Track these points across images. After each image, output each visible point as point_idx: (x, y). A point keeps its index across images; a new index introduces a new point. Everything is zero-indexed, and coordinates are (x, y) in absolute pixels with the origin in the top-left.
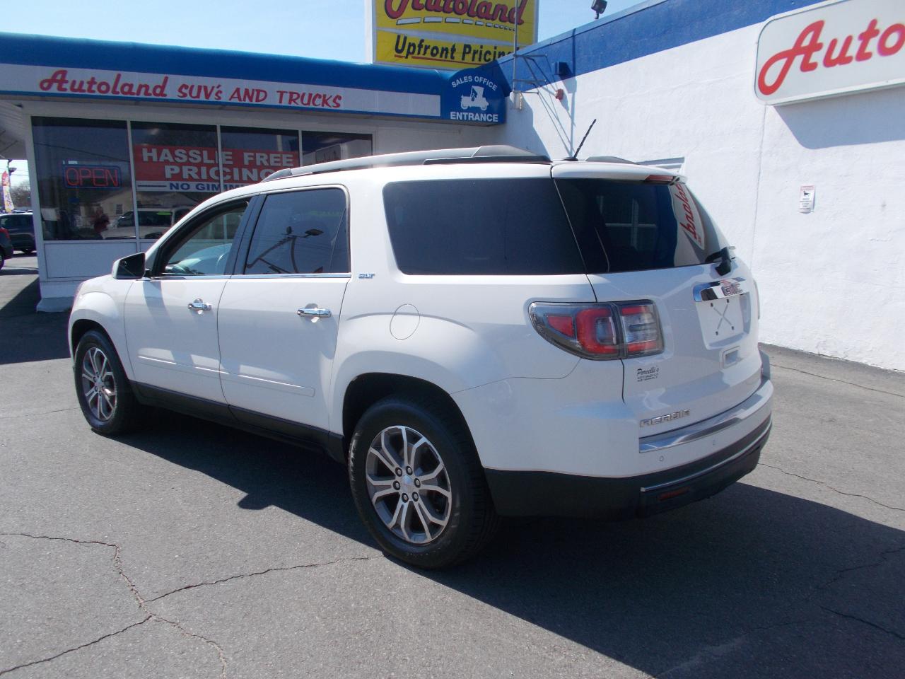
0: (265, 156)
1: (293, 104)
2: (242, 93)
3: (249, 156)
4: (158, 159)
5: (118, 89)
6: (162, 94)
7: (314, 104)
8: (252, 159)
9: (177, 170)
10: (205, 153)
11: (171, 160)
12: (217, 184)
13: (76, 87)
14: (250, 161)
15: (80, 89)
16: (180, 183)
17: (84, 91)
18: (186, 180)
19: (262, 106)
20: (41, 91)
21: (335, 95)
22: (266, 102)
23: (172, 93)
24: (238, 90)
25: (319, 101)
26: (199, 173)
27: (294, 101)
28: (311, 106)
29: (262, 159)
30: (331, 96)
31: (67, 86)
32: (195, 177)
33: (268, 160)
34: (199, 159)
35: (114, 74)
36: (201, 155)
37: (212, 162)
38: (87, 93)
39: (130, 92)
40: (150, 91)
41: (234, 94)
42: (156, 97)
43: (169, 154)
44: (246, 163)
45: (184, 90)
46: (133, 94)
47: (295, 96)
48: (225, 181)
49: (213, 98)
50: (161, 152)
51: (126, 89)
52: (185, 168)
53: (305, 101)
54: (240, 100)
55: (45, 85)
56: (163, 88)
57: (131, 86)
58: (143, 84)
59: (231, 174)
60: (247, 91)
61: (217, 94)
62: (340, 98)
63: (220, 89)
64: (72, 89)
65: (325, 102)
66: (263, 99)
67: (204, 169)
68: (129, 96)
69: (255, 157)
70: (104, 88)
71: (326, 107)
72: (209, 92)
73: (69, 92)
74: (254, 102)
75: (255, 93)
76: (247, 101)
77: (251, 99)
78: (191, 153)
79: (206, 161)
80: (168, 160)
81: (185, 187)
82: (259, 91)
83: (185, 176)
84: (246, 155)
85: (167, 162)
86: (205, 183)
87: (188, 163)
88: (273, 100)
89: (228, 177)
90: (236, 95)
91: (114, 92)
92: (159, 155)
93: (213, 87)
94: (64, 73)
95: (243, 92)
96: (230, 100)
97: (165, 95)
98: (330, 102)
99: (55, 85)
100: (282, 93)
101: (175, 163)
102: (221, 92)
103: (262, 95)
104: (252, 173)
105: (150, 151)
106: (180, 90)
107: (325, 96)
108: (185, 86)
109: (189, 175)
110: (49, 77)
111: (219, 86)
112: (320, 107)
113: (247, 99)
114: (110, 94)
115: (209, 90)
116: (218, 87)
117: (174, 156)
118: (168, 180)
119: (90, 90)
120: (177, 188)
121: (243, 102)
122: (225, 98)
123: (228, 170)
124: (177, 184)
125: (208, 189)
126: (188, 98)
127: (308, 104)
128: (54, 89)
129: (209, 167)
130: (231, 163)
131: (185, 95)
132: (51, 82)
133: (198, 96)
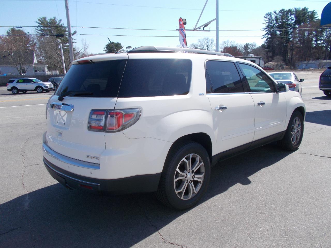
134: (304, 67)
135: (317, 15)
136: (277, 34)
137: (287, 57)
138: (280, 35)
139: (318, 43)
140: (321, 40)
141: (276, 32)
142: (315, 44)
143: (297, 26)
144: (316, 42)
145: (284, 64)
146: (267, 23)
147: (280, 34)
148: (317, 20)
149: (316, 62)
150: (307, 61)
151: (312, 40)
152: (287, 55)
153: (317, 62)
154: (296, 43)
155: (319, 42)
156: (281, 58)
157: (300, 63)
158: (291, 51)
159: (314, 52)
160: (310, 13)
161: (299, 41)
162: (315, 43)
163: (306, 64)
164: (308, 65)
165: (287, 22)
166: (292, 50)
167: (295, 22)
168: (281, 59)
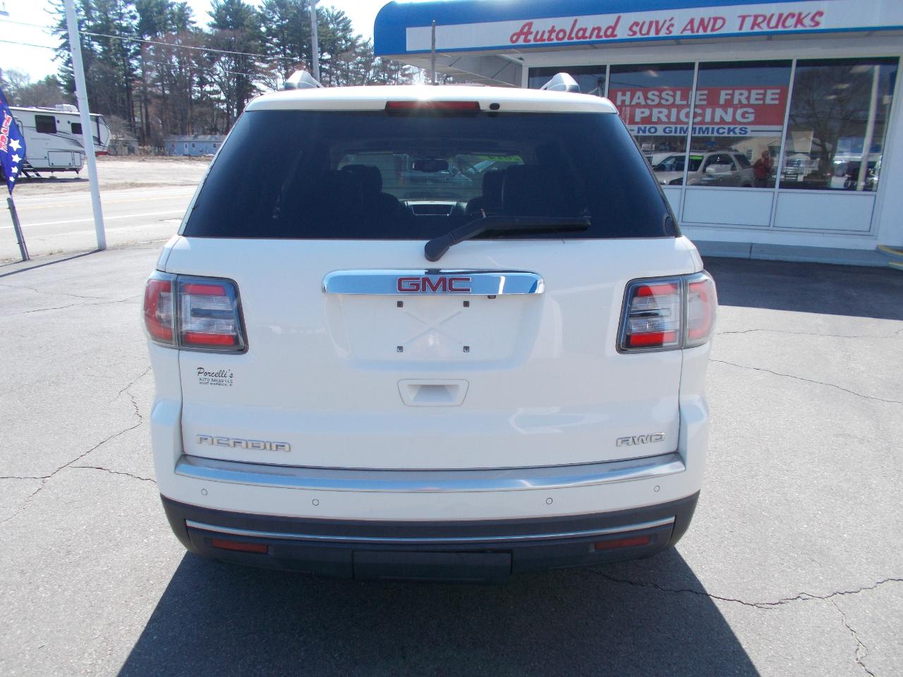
0: (745, 93)
1: (756, 29)
2: (696, 24)
3: (726, 94)
4: (631, 102)
5: (573, 35)
6: (613, 35)
7: (784, 26)
8: (729, 97)
9: (647, 112)
10: (678, 94)
11: (643, 102)
12: (685, 127)
13: (539, 37)
14: (726, 100)
15: (542, 39)
16: (648, 126)
17: (544, 40)
18: (654, 123)
19: (716, 36)
20: (511, 44)
21: (814, 12)
22: (724, 31)
23: (622, 33)
24: (692, 22)
25: (791, 22)
26: (668, 116)
27: (758, 25)
28: (780, 29)
29: (740, 97)
30: (809, 14)
31: (531, 37)
32: (665, 119)
33: (748, 98)
34: (671, 102)
35: (571, 20)
36: (674, 96)
37: (685, 103)
38: (546, 42)
39: (583, 37)
40: (602, 33)
41: (686, 26)
42: (606, 39)
43: (642, 98)
44: (722, 102)
45: (635, 28)
46: (586, 38)
47: (760, 20)
48: (694, 123)
49: (663, 34)
50: (635, 94)
51: (580, 34)
52: (655, 111)
53: (773, 23)
54: (693, 31)
55: (514, 38)
56: (614, 28)
57: (585, 30)
58: (596, 26)
59: (703, 115)
60: (702, 21)
61: (668, 29)
62: (820, 14)
63: (672, 22)
64: (535, 40)
65: (799, 21)
66: (721, 27)
67: (674, 111)
68: (582, 40)
69: (732, 95)
70: (561, 35)
71: (800, 28)
72: (659, 27)
73: (532, 42)
74: (709, 32)
75: (712, 21)
76: (701, 32)
77: (705, 29)
78: (664, 95)
79: (678, 102)
80: (640, 103)
81: (653, 130)
82: (716, 19)
83: (654, 119)
84: (723, 93)
85: (638, 105)
86: (673, 126)
87: (659, 105)
88: (732, 27)
89: (698, 119)
90: (689, 27)
91: (570, 38)
92: (632, 98)
93: (665, 21)
94: (530, 25)
95: (699, 21)
96: (682, 33)
97: (616, 36)
98: (807, 22)
99: (522, 37)
100: (744, 18)
101: (647, 106)
102: (672, 25)
103: (719, 23)
104: (726, 113)
105: (624, 94)
106: (631, 29)
107: (800, 14)
108: (636, 24)
109: (658, 117)
110: (518, 30)
111: (672, 19)
112: (792, 29)
113: (701, 29)
114: (566, 40)
115: (660, 25)
116: (670, 20)
117: (646, 98)
118: (637, 123)
119: (549, 39)
120: (644, 132)
121: (696, 34)
122: (676, 32)
123: (699, 111)
124: (645, 128)
125: (676, 132)
126: (638, 36)
127: (777, 26)
128: (521, 42)
129: (680, 108)
130: (705, 103)
131: (635, 33)
132: (518, 35)
133: (648, 33)
134: (186, 151)
135: (193, 16)
136: (95, 51)
137: (134, 120)
138: (104, 55)
139: (205, 91)
140: (211, 84)
141: (92, 45)
142: (198, 92)
143: (148, 38)
144: (202, 88)
145: (131, 138)
146: (60, 12)
147: (105, 52)
148: (196, 28)
149: (213, 139)
150: (193, 136)
151: (191, 81)
152: (133, 114)
153: (216, 139)
154: (153, 85)
155: (208, 88)
156: (122, 122)
157: (176, 138)
158: (143, 105)
159: (202, 114)
160: (175, 8)
161: (161, 78)
162: (199, 89)
163: (190, 142)
164: (196, 145)
165: (118, 22)
166: (147, 101)
167: (140, 25)
168: (123, 124)
